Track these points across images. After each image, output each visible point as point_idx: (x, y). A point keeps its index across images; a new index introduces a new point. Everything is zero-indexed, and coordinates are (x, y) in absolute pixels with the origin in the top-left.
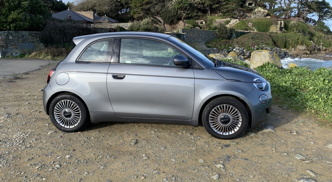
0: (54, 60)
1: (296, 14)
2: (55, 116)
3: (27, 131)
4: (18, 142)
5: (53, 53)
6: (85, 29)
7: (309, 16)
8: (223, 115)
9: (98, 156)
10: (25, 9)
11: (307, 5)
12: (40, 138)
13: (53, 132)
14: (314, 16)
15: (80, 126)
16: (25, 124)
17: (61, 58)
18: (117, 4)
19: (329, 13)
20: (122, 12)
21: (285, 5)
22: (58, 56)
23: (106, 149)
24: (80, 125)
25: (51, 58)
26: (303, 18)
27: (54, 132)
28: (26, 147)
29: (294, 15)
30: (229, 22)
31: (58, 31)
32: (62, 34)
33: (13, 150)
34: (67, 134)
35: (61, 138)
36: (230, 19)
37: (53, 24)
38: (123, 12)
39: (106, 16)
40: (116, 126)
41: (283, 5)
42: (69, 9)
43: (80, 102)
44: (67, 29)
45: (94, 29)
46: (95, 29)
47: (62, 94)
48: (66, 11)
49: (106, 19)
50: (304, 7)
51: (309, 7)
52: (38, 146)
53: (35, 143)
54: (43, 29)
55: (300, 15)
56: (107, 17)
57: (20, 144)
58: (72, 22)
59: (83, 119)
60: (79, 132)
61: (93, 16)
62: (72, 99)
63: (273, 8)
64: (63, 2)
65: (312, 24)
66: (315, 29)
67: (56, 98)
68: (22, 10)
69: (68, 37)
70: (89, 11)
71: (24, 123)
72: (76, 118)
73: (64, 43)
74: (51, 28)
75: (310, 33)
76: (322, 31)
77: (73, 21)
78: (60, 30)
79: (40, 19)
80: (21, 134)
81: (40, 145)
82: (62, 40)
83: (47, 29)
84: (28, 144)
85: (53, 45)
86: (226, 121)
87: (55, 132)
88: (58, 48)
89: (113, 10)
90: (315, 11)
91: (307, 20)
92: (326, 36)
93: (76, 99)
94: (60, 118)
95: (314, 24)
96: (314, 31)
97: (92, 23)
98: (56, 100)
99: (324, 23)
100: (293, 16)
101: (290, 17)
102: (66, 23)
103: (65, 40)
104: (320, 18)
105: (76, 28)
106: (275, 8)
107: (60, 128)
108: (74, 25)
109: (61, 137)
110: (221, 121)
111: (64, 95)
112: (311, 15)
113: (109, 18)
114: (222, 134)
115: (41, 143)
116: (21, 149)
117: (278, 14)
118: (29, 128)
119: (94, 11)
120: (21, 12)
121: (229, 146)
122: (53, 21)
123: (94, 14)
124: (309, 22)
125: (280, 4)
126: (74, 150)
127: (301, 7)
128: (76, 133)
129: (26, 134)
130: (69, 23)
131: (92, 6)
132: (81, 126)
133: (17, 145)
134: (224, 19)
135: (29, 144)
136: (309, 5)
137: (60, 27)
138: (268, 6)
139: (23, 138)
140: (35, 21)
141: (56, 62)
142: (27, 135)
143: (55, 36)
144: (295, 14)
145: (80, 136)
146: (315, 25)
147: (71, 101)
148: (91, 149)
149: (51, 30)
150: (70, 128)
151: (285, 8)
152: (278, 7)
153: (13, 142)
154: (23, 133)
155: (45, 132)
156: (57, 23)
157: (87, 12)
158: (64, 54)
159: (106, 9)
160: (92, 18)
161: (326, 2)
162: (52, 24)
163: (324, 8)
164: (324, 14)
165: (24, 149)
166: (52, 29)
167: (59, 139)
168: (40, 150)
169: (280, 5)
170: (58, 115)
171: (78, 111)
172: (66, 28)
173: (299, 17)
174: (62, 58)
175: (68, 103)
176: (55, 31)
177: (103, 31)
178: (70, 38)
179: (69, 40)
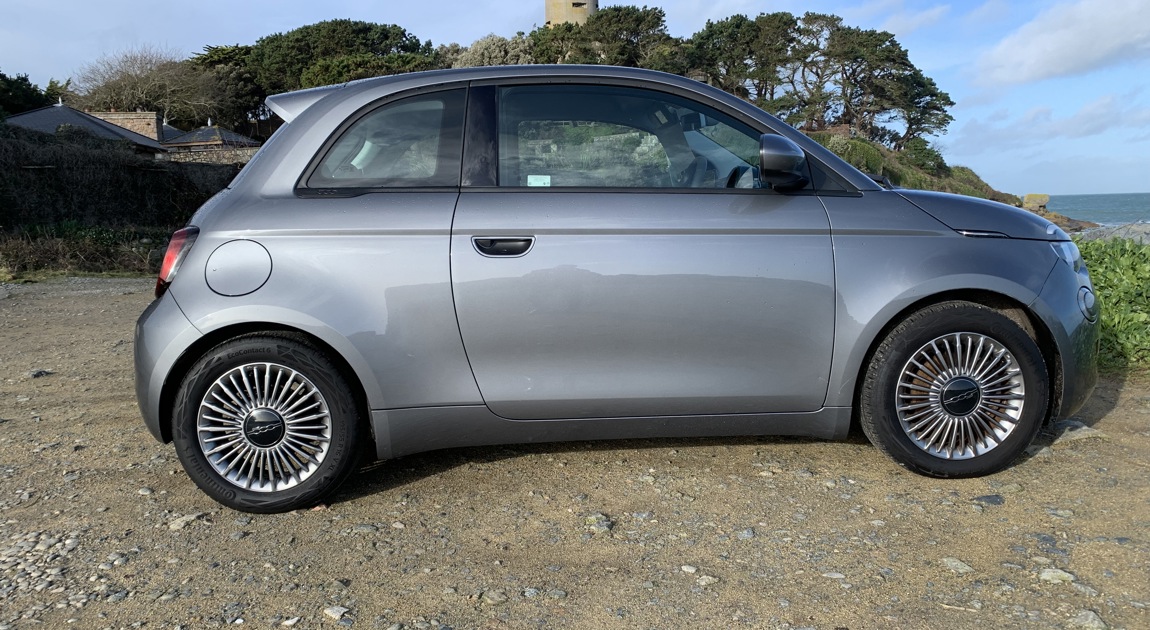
0: (26, 282)
1: (839, 114)
2: (204, 441)
3: (55, 525)
4: (34, 575)
5: (17, 256)
6: (141, 166)
7: (881, 121)
8: (950, 376)
9: (480, 597)
11: (871, 85)
12: (139, 548)
13: (193, 517)
14: (896, 123)
15: (326, 478)
16: (33, 500)
17: (54, 275)
18: (239, 87)
19: (936, 112)
20: (259, 115)
21: (806, 86)
22: (38, 267)
23: (497, 562)
24: (327, 475)
25: (9, 277)
26: (863, 127)
27: (199, 517)
28: (92, 595)
29: (833, 120)
30: (638, 143)
31: (33, 177)
32: (50, 186)
33: (30, 613)
34: (262, 522)
35: (248, 538)
36: (638, 134)
37: (10, 148)
38: (262, 118)
39: (213, 124)
40: (465, 469)
41: (800, 88)
42: (60, 104)
43: (324, 367)
44: (69, 168)
45: (175, 166)
46: (177, 169)
47: (240, 339)
48: (51, 110)
49: (215, 134)
50: (861, 95)
51: (879, 91)
52: (153, 584)
53: (129, 570)
55: (854, 115)
56: (216, 127)
57: (51, 583)
58: (89, 141)
59: (341, 446)
60: (317, 508)
61: (155, 130)
62: (287, 356)
63: (768, 96)
64: (32, 81)
65: (887, 145)
66: (900, 159)
67: (207, 359)
69: (72, 199)
70: (139, 111)
71: (25, 496)
72: (307, 441)
73: (58, 219)
74: (5, 165)
75: (888, 174)
76: (922, 166)
77: (93, 138)
78: (41, 171)
80: (37, 543)
81: (158, 578)
82: (48, 210)
84: (92, 579)
85: (12, 228)
86: (961, 400)
87: (202, 516)
88: (34, 238)
89: (228, 107)
90: (895, 105)
91: (877, 133)
92: (935, 180)
93: (309, 356)
94: (223, 452)
95: (895, 147)
96: (900, 166)
97: (158, 152)
98: (208, 369)
99: (926, 143)
100: (831, 123)
101: (822, 124)
102: (66, 147)
103: (63, 211)
104: (910, 126)
105: (106, 165)
106: (776, 97)
107: (228, 497)
108: (97, 152)
109: (246, 534)
110: (943, 404)
111: (247, 341)
112: (886, 117)
113: (223, 132)
114: (948, 456)
115: (159, 571)
116: (69, 605)
117: (784, 117)
118: (62, 512)
119: (159, 111)
121: (996, 499)
122: (10, 140)
123: (159, 121)
124: (880, 140)
125: (792, 82)
126: (346, 583)
127: (852, 94)
128: (307, 513)
129: (60, 540)
130: (76, 147)
131: (148, 96)
132: (331, 479)
133: (38, 588)
134: (618, 136)
135: (100, 577)
136: (877, 86)
137: (39, 162)
138: (753, 91)
139: (54, 558)
141: (37, 287)
142: (68, 542)
143: (21, 195)
144: (835, 115)
145: (331, 521)
146: (900, 147)
147: (281, 369)
148: (427, 570)
150: (275, 493)
151: (807, 95)
152: (787, 92)
153: (11, 581)
154: (43, 537)
155: (155, 521)
156: (30, 147)
157: (133, 116)
158: (61, 261)
159: (209, 104)
160: (154, 136)
161: (924, 76)
162: (6, 150)
163: (919, 95)
164: (923, 114)
165: (85, 604)
166: (6, 170)
167: (235, 544)
168: (174, 599)
169: (790, 88)
170: (218, 438)
171: (316, 410)
172: (65, 166)
173: (849, 122)
174: (57, 273)
175: (267, 376)
176: (21, 176)
177: (210, 173)
178: (80, 202)
179: (79, 207)
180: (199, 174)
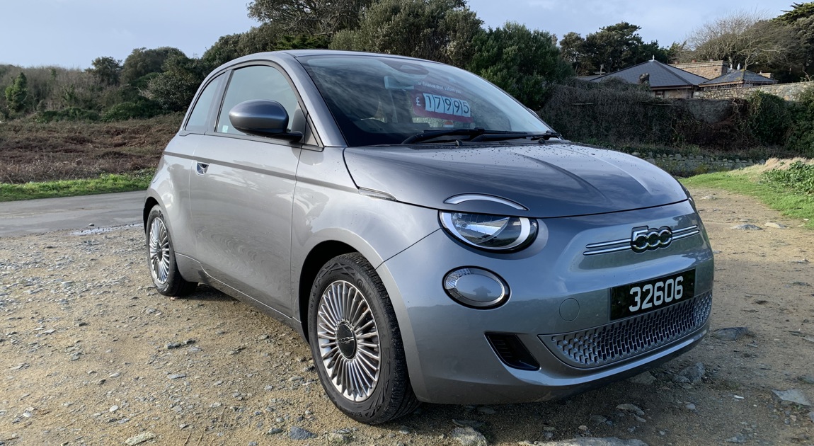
10: (508, 62)
31: (578, 110)
32: (588, 116)
37: (567, 92)
44: (602, 104)
46: (680, 104)
48: (648, 64)
54: (543, 105)
68: (503, 65)
69: (601, 124)
74: (563, 103)
78: (583, 106)
79: (537, 83)
82: (585, 131)
83: (553, 104)
89: (801, 52)
103: (594, 132)
105: (627, 102)
108: (622, 93)
120: (501, 70)
130: (610, 90)
131: (734, 48)
137: (583, 101)
140: (527, 87)
143: (569, 122)
149: (562, 108)
157: (706, 65)
159: (776, 52)
162: (565, 94)
166: (564, 106)
172: (600, 102)
176: (572, 109)
177: (707, 107)
178: (606, 126)
179: (605, 130)
180: (699, 107)
